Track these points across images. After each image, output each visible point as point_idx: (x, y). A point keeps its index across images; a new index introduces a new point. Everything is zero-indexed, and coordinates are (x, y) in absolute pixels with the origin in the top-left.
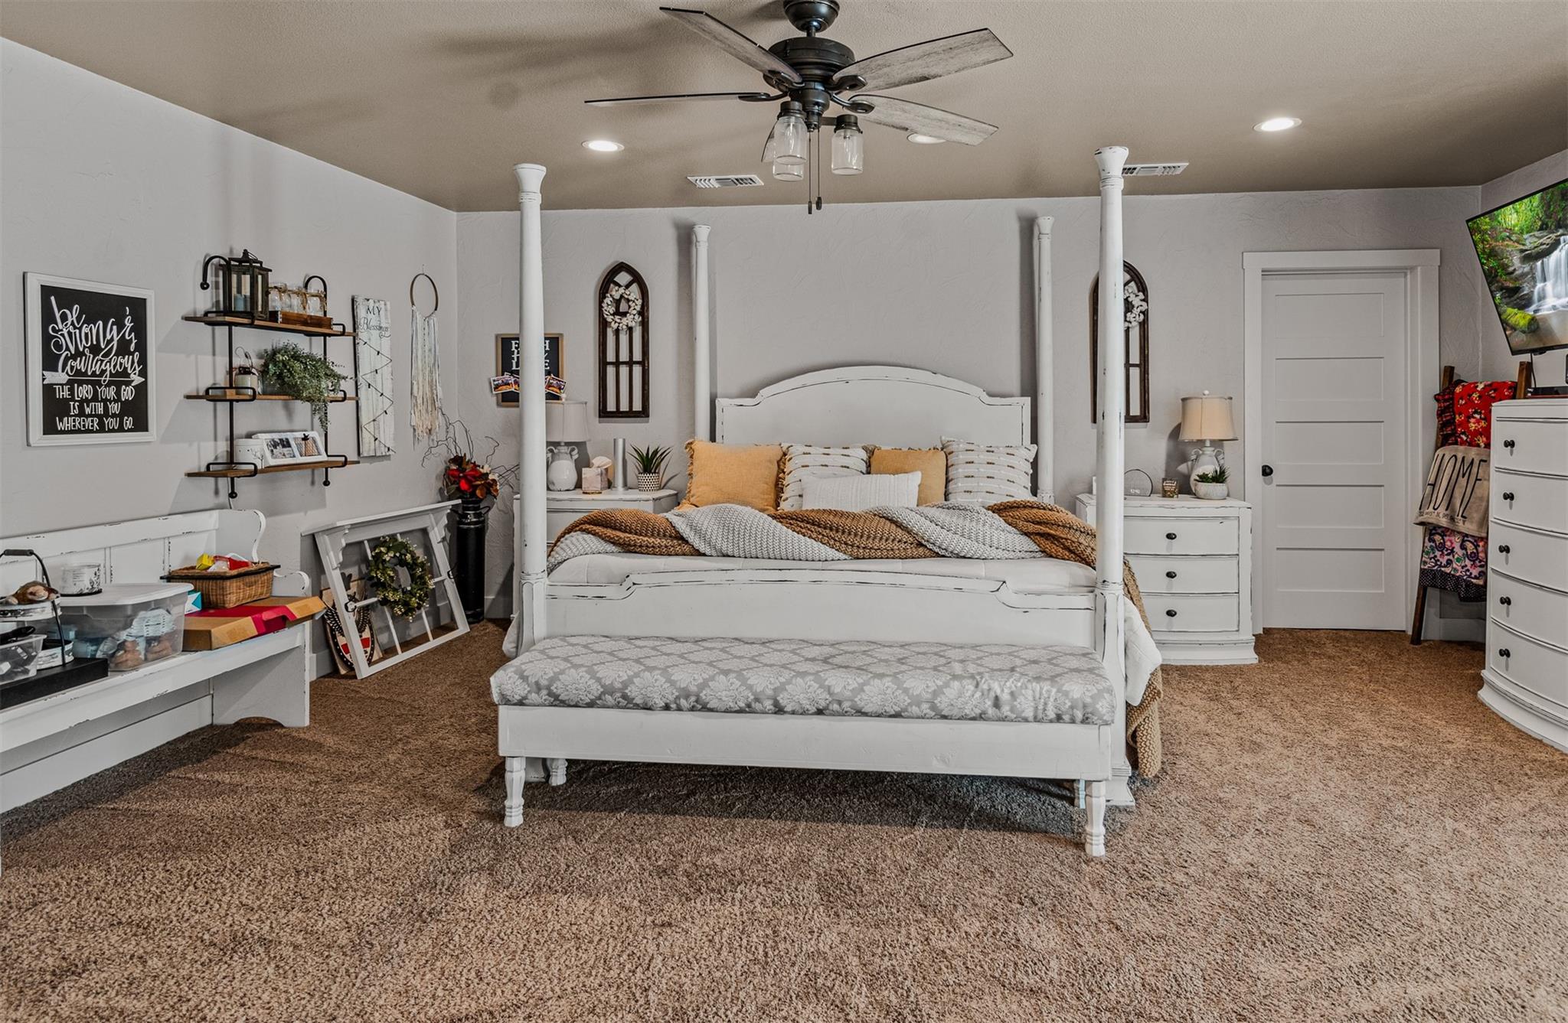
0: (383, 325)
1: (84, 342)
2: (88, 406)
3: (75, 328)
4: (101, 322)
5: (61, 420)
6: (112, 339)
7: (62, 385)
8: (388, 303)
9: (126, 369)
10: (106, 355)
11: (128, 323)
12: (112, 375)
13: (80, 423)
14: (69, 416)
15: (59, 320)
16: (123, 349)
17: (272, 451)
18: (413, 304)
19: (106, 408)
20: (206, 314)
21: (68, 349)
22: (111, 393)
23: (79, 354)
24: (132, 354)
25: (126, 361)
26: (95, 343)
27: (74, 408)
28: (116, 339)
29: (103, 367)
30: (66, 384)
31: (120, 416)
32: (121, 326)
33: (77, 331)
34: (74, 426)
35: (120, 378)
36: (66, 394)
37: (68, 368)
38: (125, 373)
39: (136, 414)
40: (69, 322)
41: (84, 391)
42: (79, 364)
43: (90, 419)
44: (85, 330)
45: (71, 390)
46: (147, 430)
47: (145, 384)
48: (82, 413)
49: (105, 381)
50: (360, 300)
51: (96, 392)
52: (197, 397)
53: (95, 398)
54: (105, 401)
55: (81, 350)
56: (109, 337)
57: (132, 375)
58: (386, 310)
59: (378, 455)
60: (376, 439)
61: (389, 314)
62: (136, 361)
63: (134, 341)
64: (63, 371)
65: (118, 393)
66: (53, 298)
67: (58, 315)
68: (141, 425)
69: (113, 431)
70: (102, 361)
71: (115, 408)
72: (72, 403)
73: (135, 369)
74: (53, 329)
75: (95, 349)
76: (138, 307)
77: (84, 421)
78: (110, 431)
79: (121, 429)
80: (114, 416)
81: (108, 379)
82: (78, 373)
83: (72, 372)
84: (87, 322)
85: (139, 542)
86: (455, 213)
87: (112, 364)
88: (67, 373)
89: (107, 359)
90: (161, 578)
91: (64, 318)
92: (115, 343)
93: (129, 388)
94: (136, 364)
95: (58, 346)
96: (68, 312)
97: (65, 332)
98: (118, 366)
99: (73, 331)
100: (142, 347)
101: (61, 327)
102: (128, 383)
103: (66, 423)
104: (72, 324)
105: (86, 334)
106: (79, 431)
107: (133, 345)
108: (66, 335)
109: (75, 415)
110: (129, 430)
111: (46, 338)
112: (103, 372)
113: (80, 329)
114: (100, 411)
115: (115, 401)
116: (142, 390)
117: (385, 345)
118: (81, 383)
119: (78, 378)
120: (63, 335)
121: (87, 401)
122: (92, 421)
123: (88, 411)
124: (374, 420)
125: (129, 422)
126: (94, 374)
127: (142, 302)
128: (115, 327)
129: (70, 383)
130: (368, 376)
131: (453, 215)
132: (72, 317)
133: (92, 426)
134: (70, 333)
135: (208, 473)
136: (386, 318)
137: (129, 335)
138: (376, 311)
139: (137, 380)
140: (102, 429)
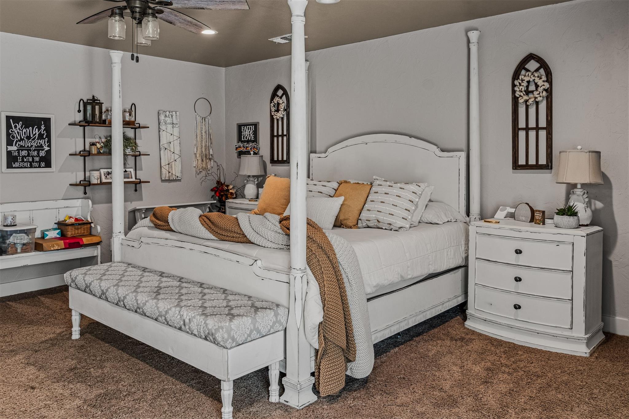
0: (174, 122)
1: (24, 135)
2: (25, 158)
3: (20, 130)
4: (31, 128)
5: (14, 163)
6: (36, 134)
7: (15, 151)
8: (178, 113)
9: (42, 144)
10: (33, 140)
11: (43, 127)
12: (35, 147)
13: (22, 165)
14: (17, 162)
15: (13, 128)
16: (41, 136)
17: (106, 176)
18: (196, 112)
19: (33, 159)
20: (80, 122)
21: (17, 138)
22: (35, 153)
23: (21, 140)
24: (45, 139)
25: (42, 142)
26: (28, 135)
27: (20, 159)
28: (37, 134)
29: (32, 144)
30: (16, 151)
31: (40, 162)
32: (39, 129)
33: (21, 131)
34: (20, 166)
35: (40, 148)
36: (16, 154)
37: (17, 145)
38: (41, 146)
39: (47, 161)
40: (18, 128)
41: (24, 153)
42: (22, 143)
43: (26, 163)
44: (24, 130)
45: (19, 153)
46: (51, 167)
47: (50, 150)
48: (23, 161)
49: (32, 149)
50: (161, 112)
51: (29, 153)
52: (75, 155)
53: (28, 155)
54: (33, 157)
55: (23, 138)
56: (34, 133)
57: (44, 147)
58: (176, 116)
59: (171, 179)
60: (169, 172)
61: (178, 117)
62: (46, 141)
63: (45, 134)
64: (15, 146)
65: (38, 153)
66: (11, 120)
67: (13, 126)
68: (48, 165)
69: (36, 167)
70: (31, 142)
71: (37, 159)
72: (19, 157)
73: (46, 145)
74: (11, 131)
75: (29, 138)
76: (47, 122)
77: (24, 164)
78: (34, 167)
79: (40, 167)
80: (36, 162)
81: (34, 148)
82: (21, 146)
83: (19, 146)
84: (25, 128)
85: (44, 209)
86: (224, 68)
87: (36, 143)
88: (17, 146)
89: (34, 141)
90: (55, 223)
91: (16, 127)
92: (37, 135)
93: (43, 152)
94: (46, 143)
95: (13, 137)
96: (17, 125)
97: (16, 132)
98: (38, 144)
99: (19, 131)
100: (49, 136)
101: (14, 130)
102: (43, 150)
103: (17, 164)
104: (19, 129)
105: (25, 132)
106: (22, 167)
107: (45, 135)
108: (16, 133)
109: (20, 162)
110: (43, 167)
111: (8, 135)
112: (32, 146)
113: (22, 131)
114: (31, 160)
115: (37, 156)
116: (49, 152)
117: (176, 131)
118: (22, 150)
119: (21, 148)
120: (15, 133)
121: (25, 157)
122: (27, 164)
123: (25, 160)
124: (169, 164)
125: (43, 164)
126: (28, 147)
127: (49, 119)
128: (37, 129)
129: (18, 150)
130: (165, 145)
131: (223, 69)
132: (18, 126)
133: (27, 166)
134: (18, 132)
135: (80, 184)
136: (177, 119)
137: (43, 132)
138: (170, 116)
139: (47, 148)
140: (31, 167)
